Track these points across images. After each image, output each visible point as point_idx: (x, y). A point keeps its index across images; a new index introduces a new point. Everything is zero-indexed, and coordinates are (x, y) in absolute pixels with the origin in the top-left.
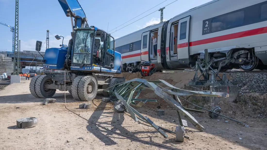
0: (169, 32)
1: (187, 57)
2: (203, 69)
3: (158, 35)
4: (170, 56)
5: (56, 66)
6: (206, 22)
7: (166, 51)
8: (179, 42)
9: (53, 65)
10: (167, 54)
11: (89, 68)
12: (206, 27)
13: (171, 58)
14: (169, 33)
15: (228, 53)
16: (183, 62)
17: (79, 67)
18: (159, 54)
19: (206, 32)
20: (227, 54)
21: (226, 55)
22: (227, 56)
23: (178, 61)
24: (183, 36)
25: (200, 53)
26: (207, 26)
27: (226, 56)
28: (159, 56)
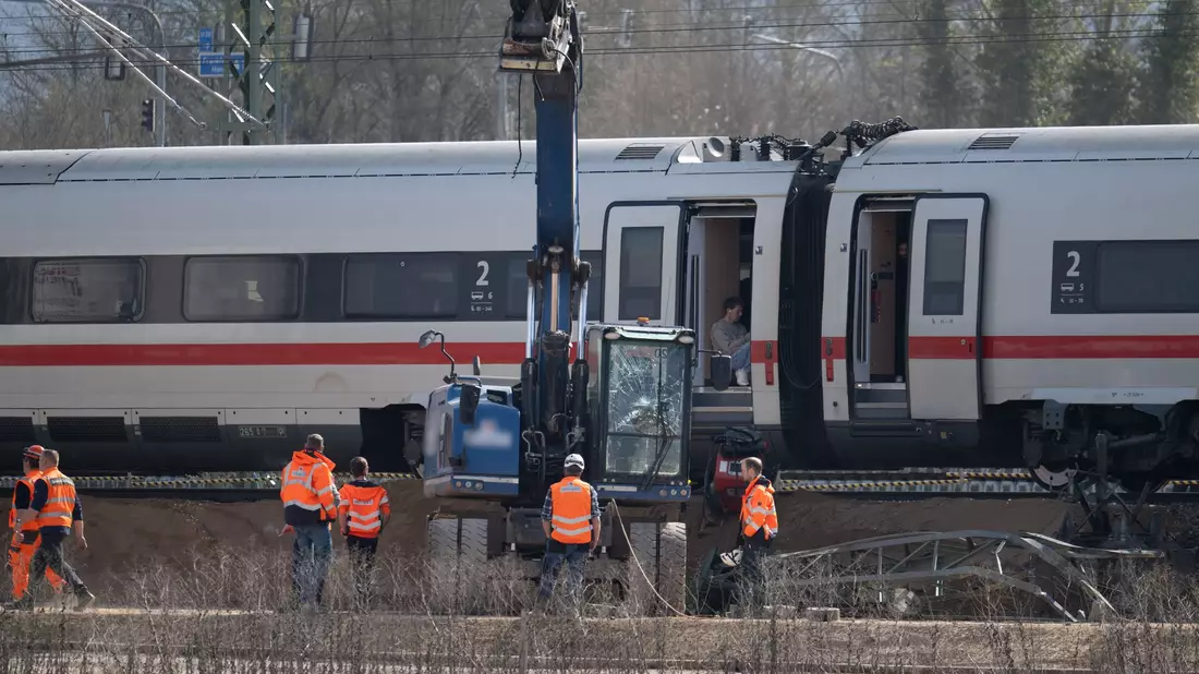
0: (845, 249)
1: (971, 412)
2: (1051, 478)
3: (756, 249)
4: (854, 395)
5: (516, 481)
6: (1070, 254)
7: (824, 362)
8: (920, 324)
9: (504, 480)
10: (830, 379)
11: (679, 492)
12: (1072, 279)
13: (859, 405)
14: (847, 254)
15: (1166, 416)
16: (944, 435)
17: (633, 489)
18: (769, 373)
19: (1071, 301)
20: (1162, 419)
21: (1160, 424)
22: (1163, 428)
23: (912, 428)
24: (944, 296)
25: (1042, 402)
26: (1071, 273)
27: (1161, 429)
28: (770, 382)
